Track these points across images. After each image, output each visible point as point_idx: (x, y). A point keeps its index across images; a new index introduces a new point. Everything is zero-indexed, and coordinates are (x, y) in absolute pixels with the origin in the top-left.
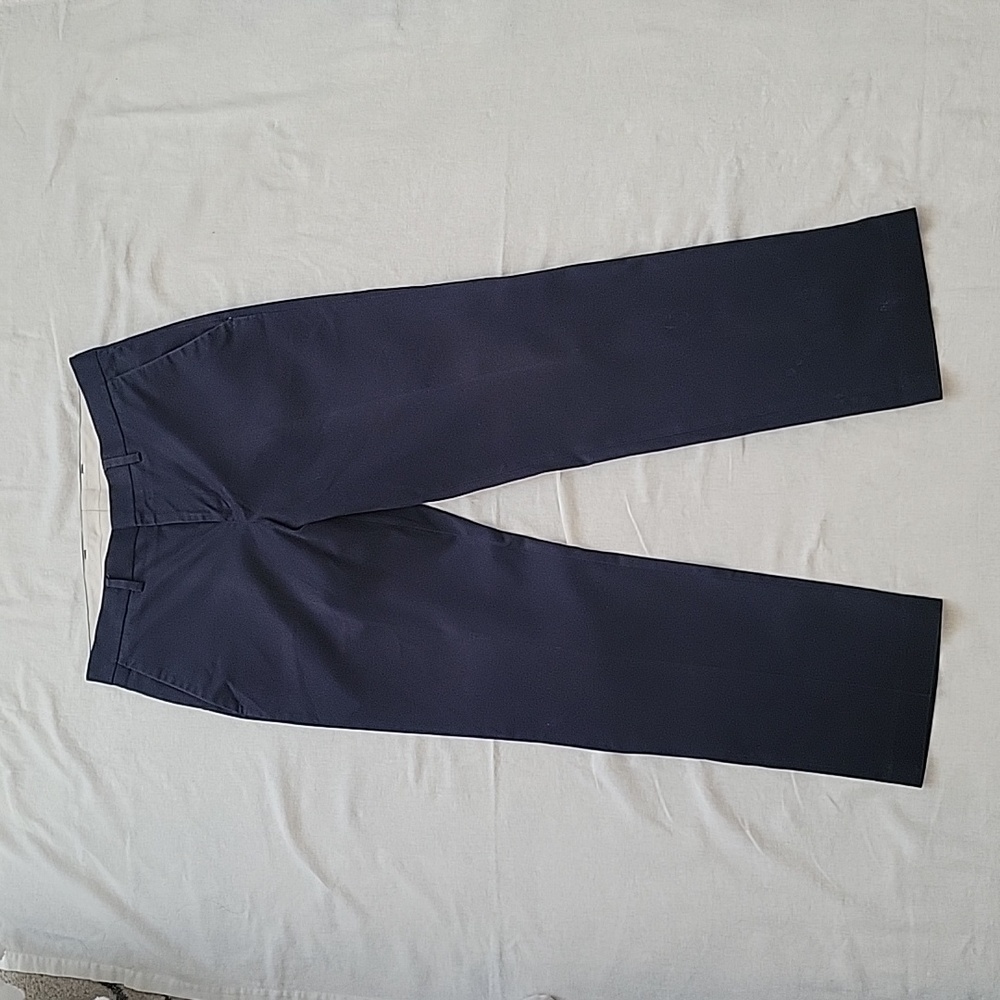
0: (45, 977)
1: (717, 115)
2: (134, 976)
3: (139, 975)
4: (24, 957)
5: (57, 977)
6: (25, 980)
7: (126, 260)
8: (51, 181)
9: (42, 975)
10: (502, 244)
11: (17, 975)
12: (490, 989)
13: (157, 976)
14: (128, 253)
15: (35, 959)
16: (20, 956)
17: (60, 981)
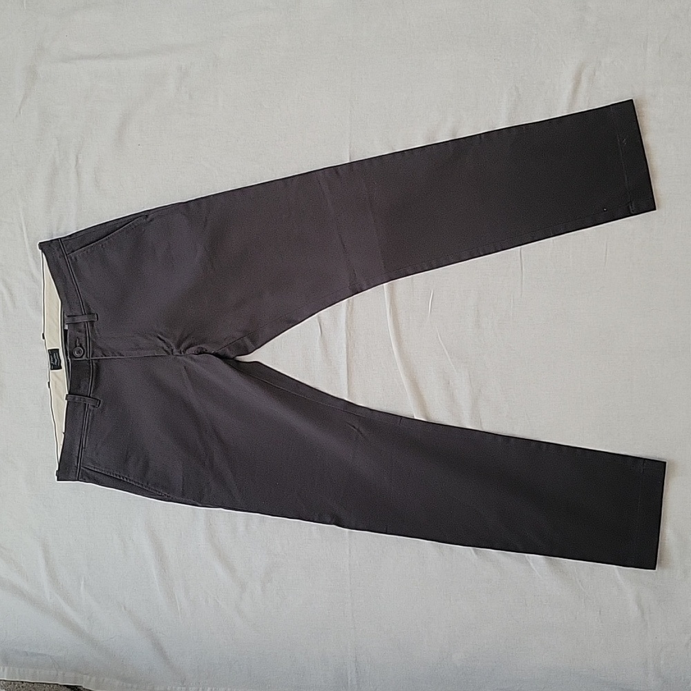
0: (25, 683)
1: (500, 56)
2: (90, 679)
3: (94, 679)
4: (9, 670)
5: (34, 683)
6: (9, 685)
7: (76, 166)
8: (20, 109)
9: (23, 682)
10: (348, 149)
11: (4, 682)
12: (349, 682)
13: (106, 679)
14: (77, 161)
15: (17, 669)
16: (6, 669)
17: (35, 686)
